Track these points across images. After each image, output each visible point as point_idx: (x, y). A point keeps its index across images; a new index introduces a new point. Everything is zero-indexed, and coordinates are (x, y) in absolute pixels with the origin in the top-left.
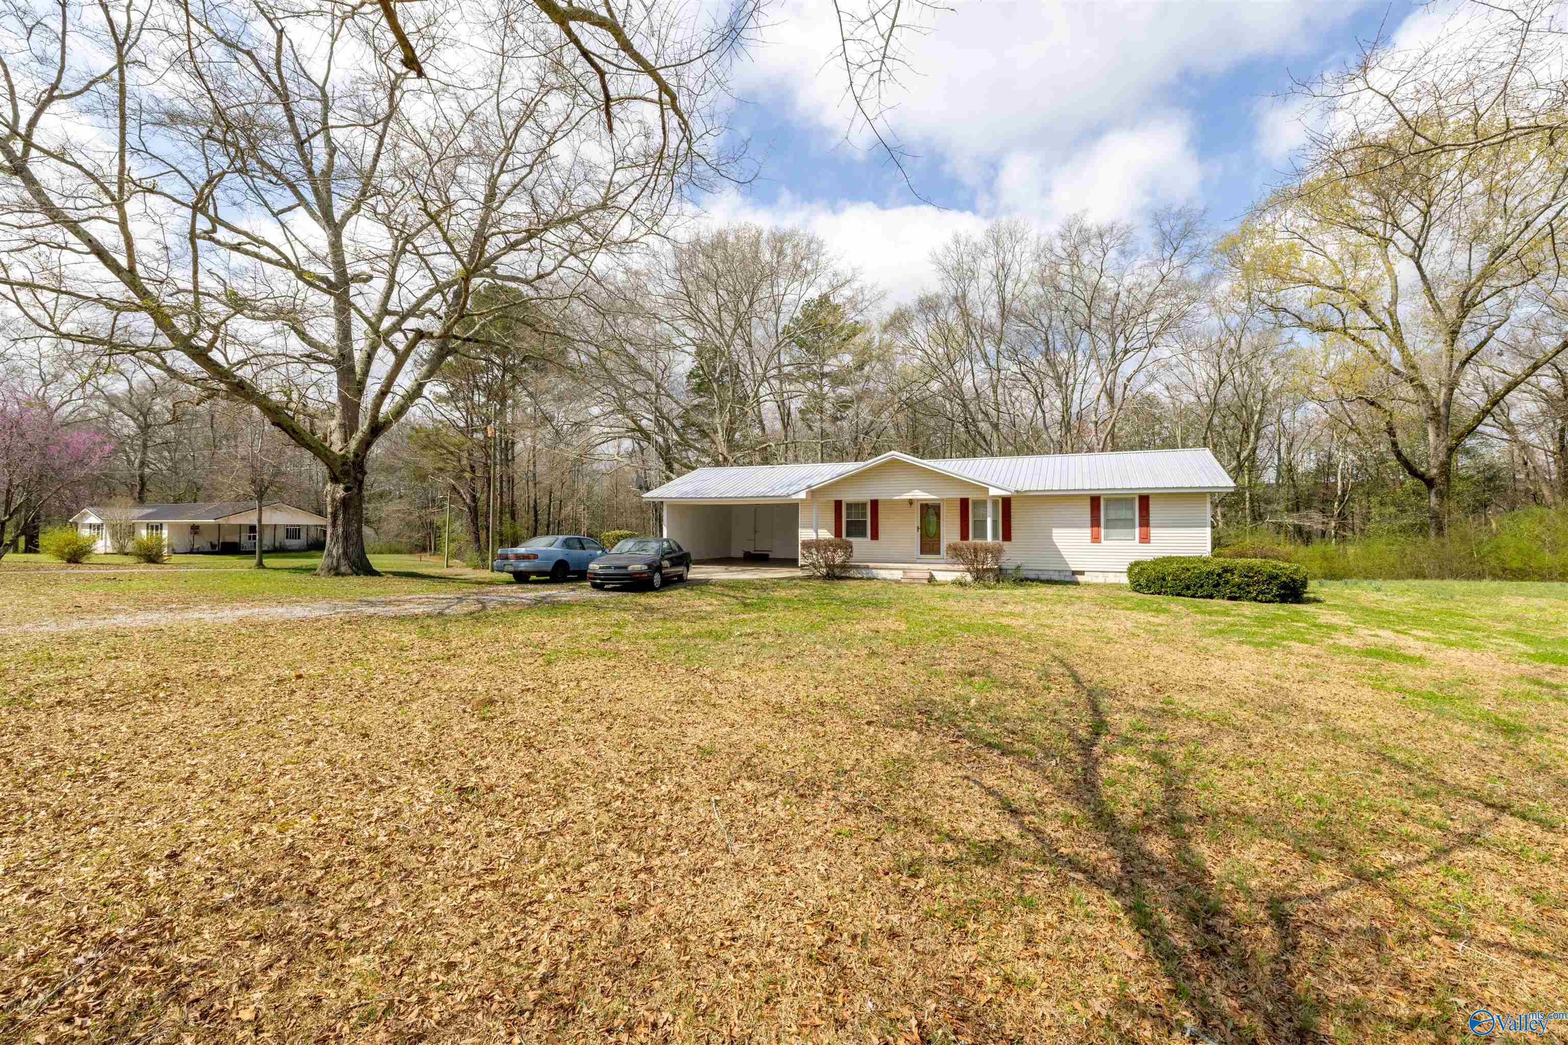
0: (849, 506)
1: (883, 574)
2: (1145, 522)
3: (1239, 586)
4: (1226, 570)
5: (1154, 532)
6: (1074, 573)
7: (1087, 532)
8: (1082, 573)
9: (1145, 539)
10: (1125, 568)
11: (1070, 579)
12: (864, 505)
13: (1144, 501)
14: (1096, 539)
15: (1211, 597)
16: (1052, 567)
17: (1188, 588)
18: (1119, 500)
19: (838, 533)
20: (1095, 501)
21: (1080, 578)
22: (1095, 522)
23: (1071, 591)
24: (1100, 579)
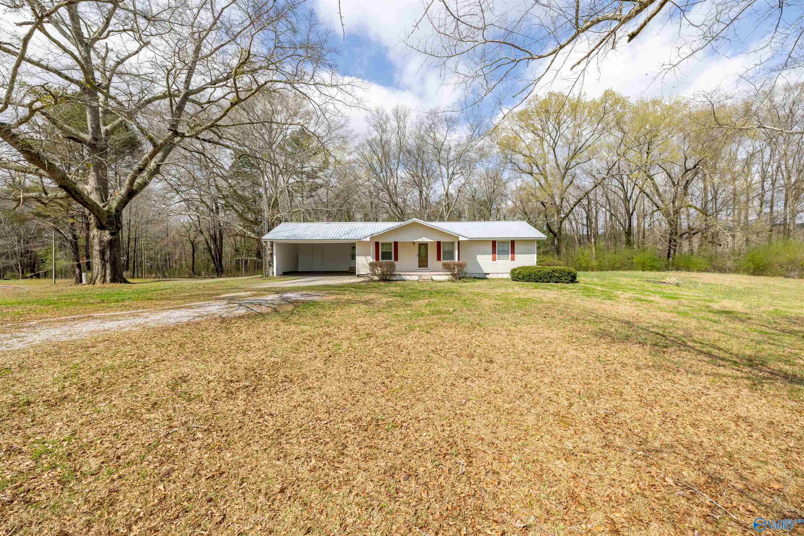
0: (383, 244)
1: (408, 278)
2: (513, 252)
3: (558, 277)
4: (553, 271)
5: (516, 256)
6: (485, 274)
7: (491, 256)
8: (488, 274)
9: (513, 259)
10: (509, 271)
11: (483, 277)
12: (390, 244)
13: (513, 242)
14: (494, 259)
15: (549, 282)
16: (476, 271)
17: (541, 279)
18: (503, 242)
19: (377, 259)
20: (494, 243)
21: (488, 276)
22: (494, 252)
23: (485, 282)
24: (495, 276)
